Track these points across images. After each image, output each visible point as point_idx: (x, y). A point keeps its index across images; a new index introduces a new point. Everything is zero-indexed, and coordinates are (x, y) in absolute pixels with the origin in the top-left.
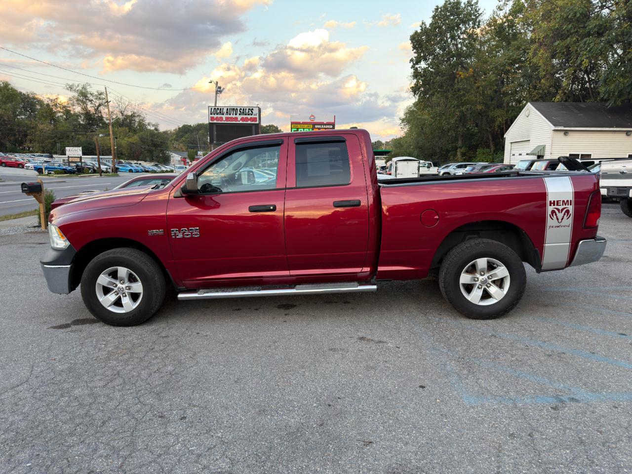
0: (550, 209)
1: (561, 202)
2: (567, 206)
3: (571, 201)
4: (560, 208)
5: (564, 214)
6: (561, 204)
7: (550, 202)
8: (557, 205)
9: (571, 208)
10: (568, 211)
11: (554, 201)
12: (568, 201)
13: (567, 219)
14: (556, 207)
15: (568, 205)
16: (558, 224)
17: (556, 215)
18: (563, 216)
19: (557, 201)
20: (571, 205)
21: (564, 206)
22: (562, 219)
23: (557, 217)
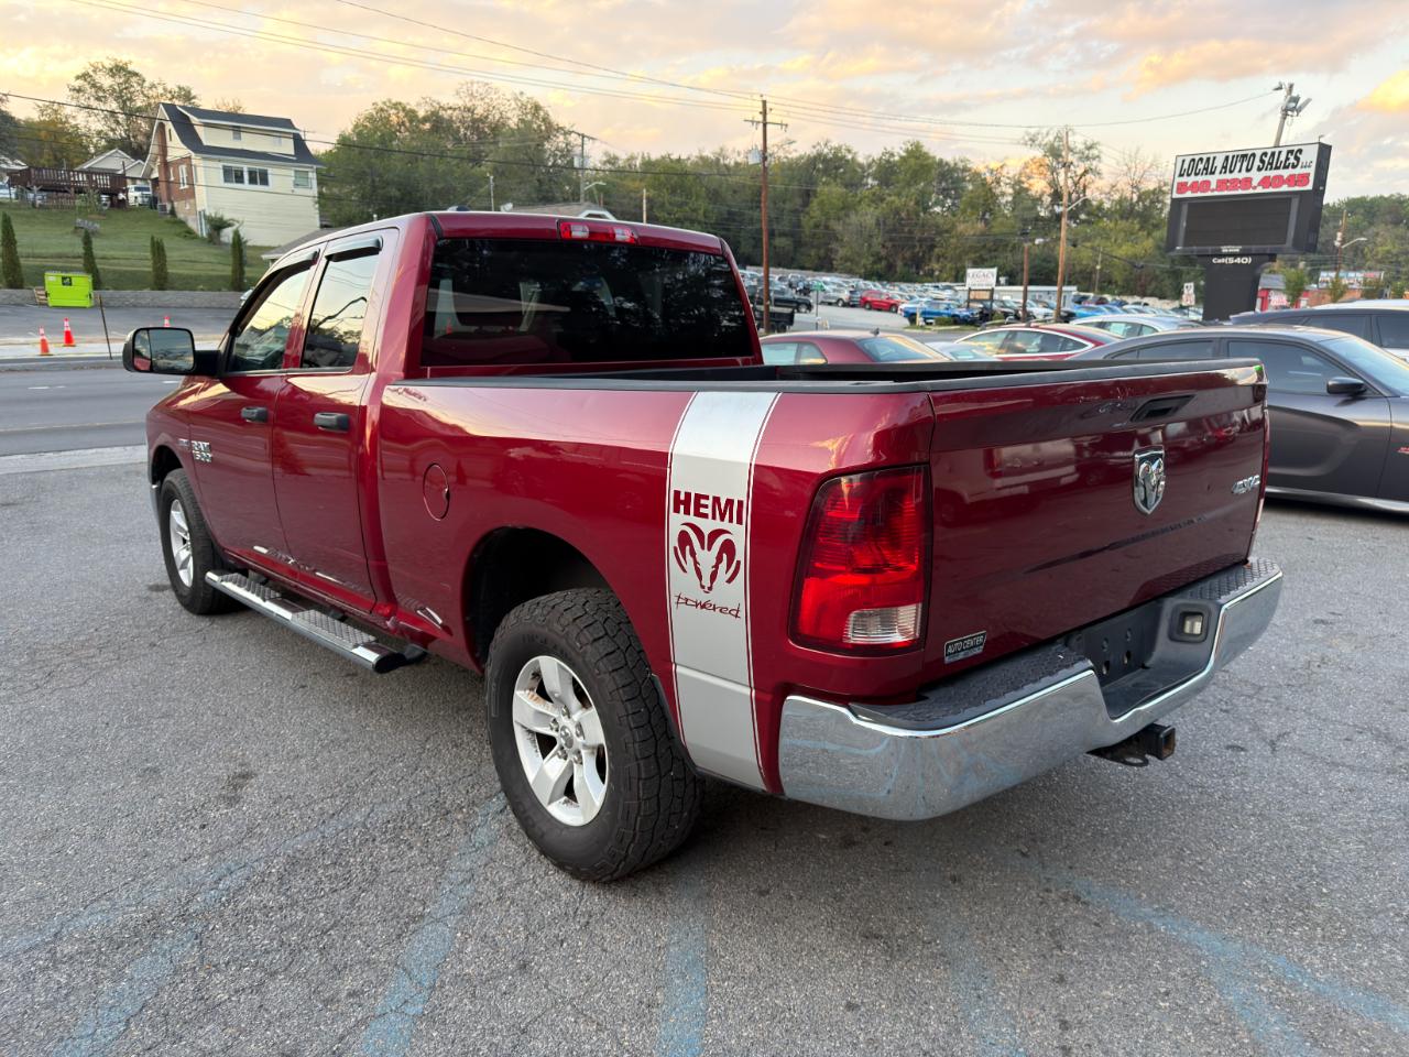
0: (676, 522)
1: (709, 502)
2: (725, 525)
3: (740, 503)
4: (707, 526)
5: (719, 559)
6: (708, 511)
7: (677, 493)
8: (698, 514)
9: (739, 534)
10: (728, 548)
11: (688, 495)
12: (730, 502)
13: (730, 581)
14: (692, 519)
15: (731, 520)
16: (703, 598)
17: (693, 554)
18: (716, 566)
19: (699, 497)
20: (740, 521)
21: (718, 524)
22: (713, 577)
23: (696, 563)
